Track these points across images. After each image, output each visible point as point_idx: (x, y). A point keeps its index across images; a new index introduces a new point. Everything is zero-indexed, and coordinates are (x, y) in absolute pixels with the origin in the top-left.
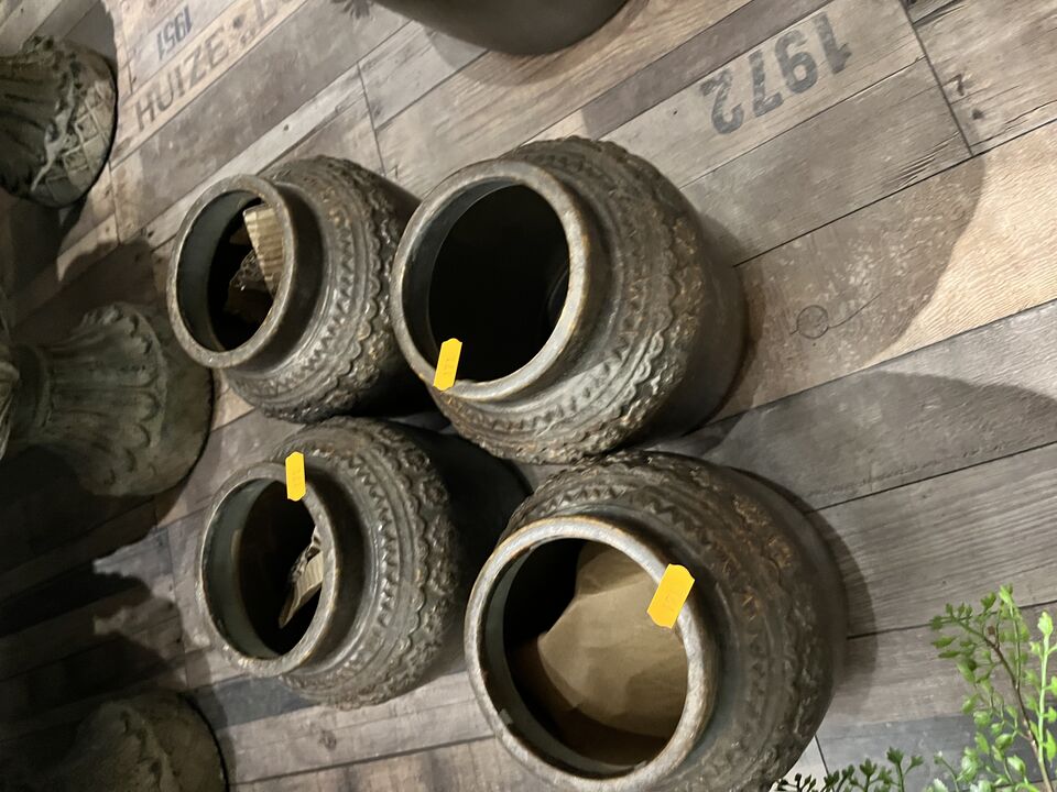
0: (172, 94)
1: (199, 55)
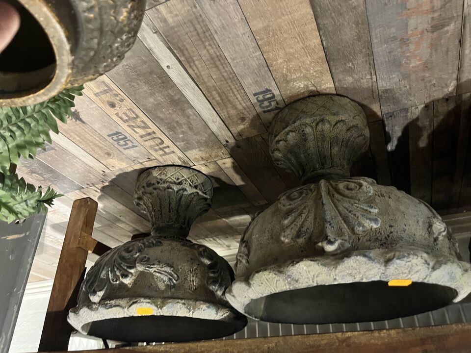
0: (155, 138)
1: (133, 126)
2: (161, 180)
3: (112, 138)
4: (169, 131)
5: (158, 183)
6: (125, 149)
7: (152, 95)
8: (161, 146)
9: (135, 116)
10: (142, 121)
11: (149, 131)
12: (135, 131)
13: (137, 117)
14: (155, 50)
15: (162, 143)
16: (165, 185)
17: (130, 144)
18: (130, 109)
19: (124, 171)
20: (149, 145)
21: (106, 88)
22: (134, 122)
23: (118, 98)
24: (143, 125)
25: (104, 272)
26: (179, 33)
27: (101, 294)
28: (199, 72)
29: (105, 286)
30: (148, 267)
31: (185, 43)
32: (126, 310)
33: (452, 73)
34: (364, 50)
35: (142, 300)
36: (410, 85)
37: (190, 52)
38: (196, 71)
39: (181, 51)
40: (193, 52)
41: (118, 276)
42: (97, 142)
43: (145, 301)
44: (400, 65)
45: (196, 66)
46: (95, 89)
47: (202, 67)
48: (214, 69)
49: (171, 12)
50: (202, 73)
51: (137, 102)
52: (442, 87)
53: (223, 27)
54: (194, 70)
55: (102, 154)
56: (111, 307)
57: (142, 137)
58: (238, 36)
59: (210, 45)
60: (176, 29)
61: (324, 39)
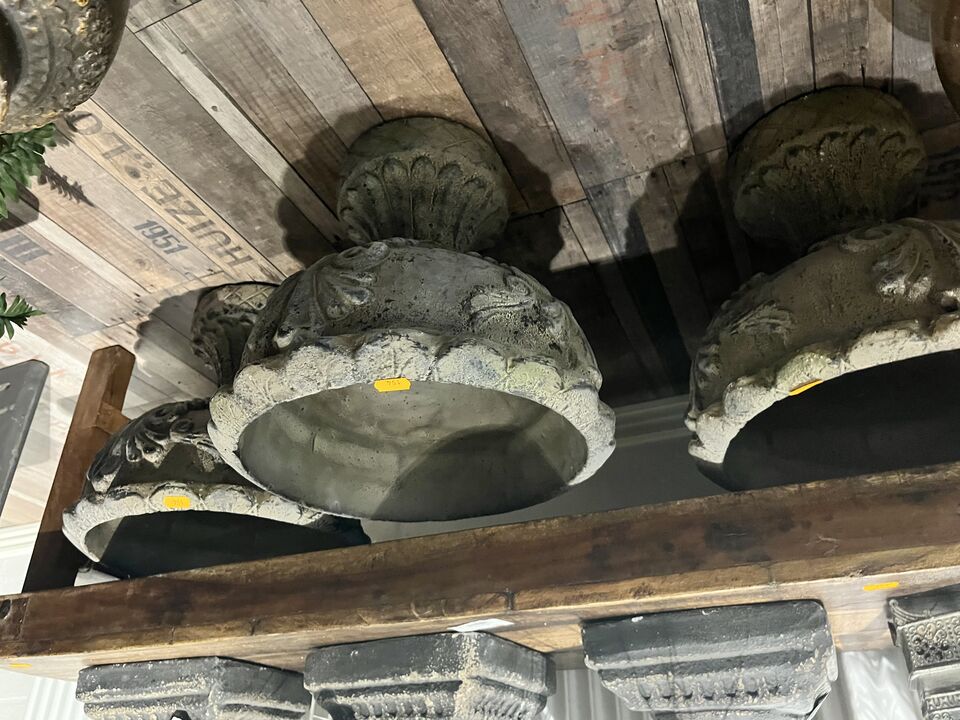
0: (214, 232)
1: (173, 210)
2: (231, 306)
3: (143, 233)
4: (235, 220)
5: (226, 311)
6: (167, 252)
7: (196, 155)
8: (228, 247)
9: (175, 193)
10: (189, 202)
11: (203, 219)
12: (179, 220)
13: (179, 194)
14: (188, 80)
15: (228, 240)
16: (238, 316)
17: (175, 245)
18: (165, 181)
19: (173, 295)
20: (206, 245)
21: (120, 144)
22: (174, 204)
23: (141, 161)
24: (190, 209)
25: (118, 447)
26: (221, 53)
27: (110, 478)
28: (267, 117)
29: (117, 466)
30: (188, 437)
31: (234, 69)
32: (147, 500)
33: (676, 117)
34: (521, 80)
35: (172, 484)
36: (613, 137)
37: (245, 83)
38: (261, 115)
39: (232, 82)
40: (250, 83)
41: (139, 451)
42: (118, 240)
43: (177, 485)
44: (586, 105)
45: (258, 106)
46: (102, 146)
47: (269, 108)
48: (289, 112)
49: (202, 20)
50: (272, 119)
51: (174, 169)
52: (668, 141)
53: (289, 43)
54: (257, 114)
55: (130, 263)
56: (123, 496)
57: (192, 230)
58: (316, 57)
59: (275, 72)
60: (216, 47)
61: (452, 62)
